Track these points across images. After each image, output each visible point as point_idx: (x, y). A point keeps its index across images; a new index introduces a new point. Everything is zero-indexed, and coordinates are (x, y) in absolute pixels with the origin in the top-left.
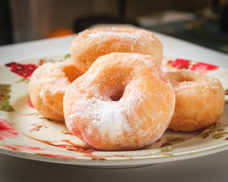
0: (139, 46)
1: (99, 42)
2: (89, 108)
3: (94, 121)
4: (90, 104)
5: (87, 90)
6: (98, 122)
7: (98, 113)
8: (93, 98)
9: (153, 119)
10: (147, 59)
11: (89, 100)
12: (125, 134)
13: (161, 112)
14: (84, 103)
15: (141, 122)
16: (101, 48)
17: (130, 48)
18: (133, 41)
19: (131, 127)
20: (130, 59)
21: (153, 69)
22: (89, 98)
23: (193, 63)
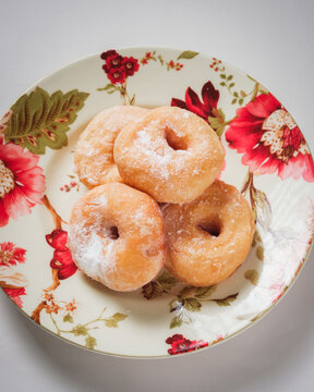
1: (129, 164)
4: (83, 235)
5: (91, 213)
6: (79, 258)
7: (83, 250)
8: (91, 227)
11: (85, 229)
13: (130, 284)
14: (78, 231)
18: (161, 181)
20: (129, 219)
21: (144, 240)
22: (87, 225)
23: (302, 149)
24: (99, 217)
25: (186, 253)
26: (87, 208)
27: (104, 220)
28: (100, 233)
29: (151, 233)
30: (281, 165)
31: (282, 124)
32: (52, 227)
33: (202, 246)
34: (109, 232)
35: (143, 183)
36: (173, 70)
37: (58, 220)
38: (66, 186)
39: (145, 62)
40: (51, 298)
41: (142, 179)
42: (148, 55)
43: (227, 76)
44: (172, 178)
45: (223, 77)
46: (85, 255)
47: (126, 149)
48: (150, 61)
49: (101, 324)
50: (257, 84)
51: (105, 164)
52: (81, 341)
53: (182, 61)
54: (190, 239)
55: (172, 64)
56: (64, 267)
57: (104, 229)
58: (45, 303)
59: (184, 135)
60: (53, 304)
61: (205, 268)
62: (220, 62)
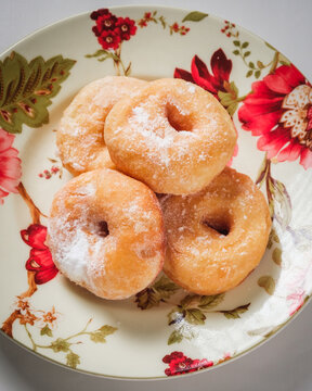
2: (61, 236)
3: (58, 255)
4: (65, 231)
5: (76, 205)
6: (61, 259)
7: (65, 249)
8: (76, 221)
12: (84, 283)
14: (60, 226)
20: (121, 213)
21: (139, 238)
22: (71, 219)
24: (85, 209)
25: (189, 255)
26: (71, 199)
27: (91, 213)
28: (85, 229)
29: (147, 230)
30: (303, 151)
31: (306, 102)
32: (28, 221)
33: (208, 247)
34: (97, 228)
35: (139, 170)
36: (177, 35)
37: (36, 213)
38: (47, 172)
39: (143, 24)
40: (26, 306)
41: (138, 165)
42: (148, 16)
43: (241, 43)
44: (174, 164)
45: (237, 43)
46: (68, 255)
47: (119, 129)
48: (150, 23)
49: (86, 339)
50: (278, 54)
51: (93, 146)
52: (60, 358)
53: (188, 24)
54: (194, 239)
55: (175, 27)
56: (42, 269)
57: (91, 225)
58: (18, 312)
59: (188, 113)
60: (28, 313)
61: (211, 273)
62: (234, 26)
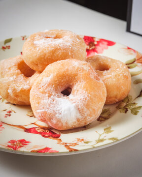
0: (74, 51)
1: (47, 51)
2: (52, 105)
3: (57, 115)
4: (52, 102)
5: (46, 90)
6: (60, 115)
7: (59, 108)
8: (52, 96)
9: (96, 109)
10: (84, 65)
11: (50, 99)
12: (78, 120)
13: (100, 103)
14: (48, 102)
15: (88, 112)
16: (49, 56)
17: (68, 53)
18: (69, 48)
19: (82, 115)
20: (74, 67)
23: (96, 40)
25: (108, 78)
27: (56, 89)
30: (94, 50)
37: (21, 127)
44: (73, 45)
46: (63, 110)
53: (8, 44)
55: (4, 48)
62: (25, 36)
